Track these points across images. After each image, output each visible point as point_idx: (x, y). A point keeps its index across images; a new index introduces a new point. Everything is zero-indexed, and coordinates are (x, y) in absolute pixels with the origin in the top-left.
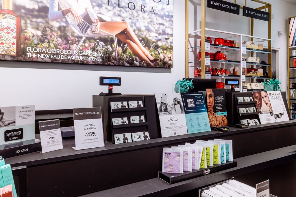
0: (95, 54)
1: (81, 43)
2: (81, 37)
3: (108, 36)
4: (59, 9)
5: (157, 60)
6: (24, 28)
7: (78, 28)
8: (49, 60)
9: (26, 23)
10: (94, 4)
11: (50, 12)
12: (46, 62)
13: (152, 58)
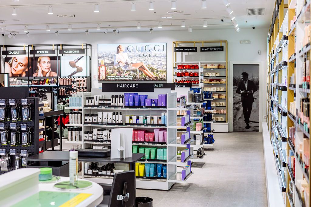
0: (130, 76)
1: (125, 73)
2: (125, 71)
3: (135, 69)
4: (117, 61)
5: (158, 77)
6: (107, 70)
7: (123, 68)
8: (114, 80)
9: (107, 68)
10: (129, 57)
11: (114, 63)
12: (113, 81)
13: (155, 77)
